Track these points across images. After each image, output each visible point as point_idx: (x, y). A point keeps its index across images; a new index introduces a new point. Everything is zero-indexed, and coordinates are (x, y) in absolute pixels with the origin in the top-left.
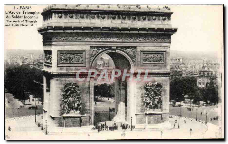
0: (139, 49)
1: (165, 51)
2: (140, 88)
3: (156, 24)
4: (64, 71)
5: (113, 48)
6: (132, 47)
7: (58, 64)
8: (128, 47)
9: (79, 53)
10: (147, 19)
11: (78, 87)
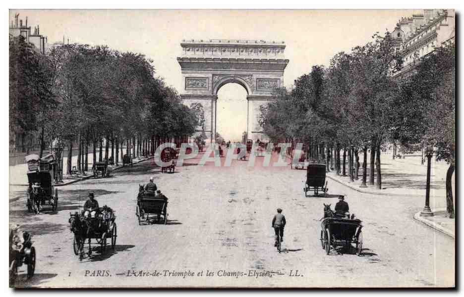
0: (255, 77)
1: (279, 79)
2: (256, 109)
3: (271, 56)
4: (190, 93)
5: (231, 75)
6: (249, 76)
7: (186, 88)
8: (246, 76)
9: (203, 79)
10: (262, 51)
11: (202, 107)
